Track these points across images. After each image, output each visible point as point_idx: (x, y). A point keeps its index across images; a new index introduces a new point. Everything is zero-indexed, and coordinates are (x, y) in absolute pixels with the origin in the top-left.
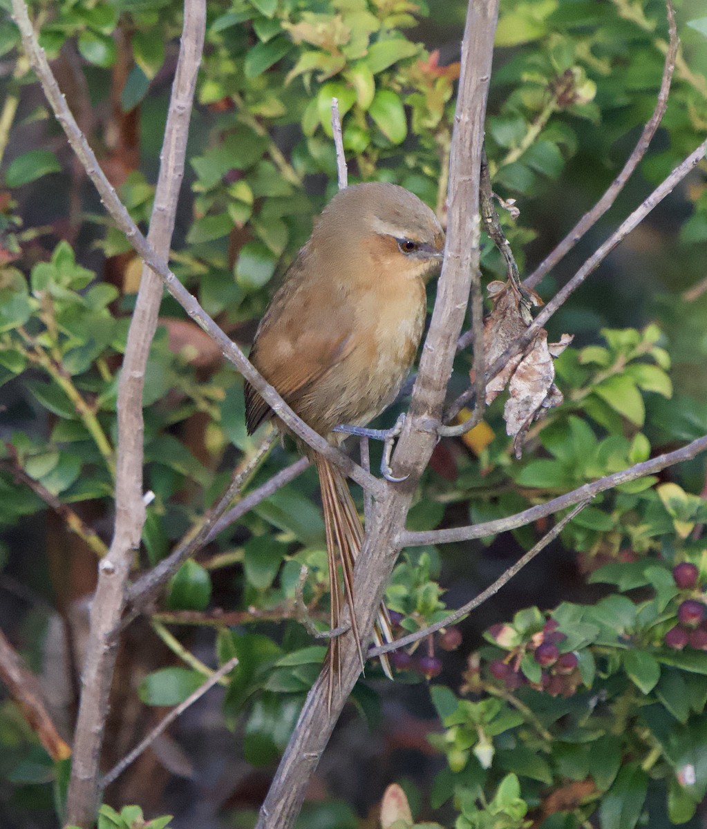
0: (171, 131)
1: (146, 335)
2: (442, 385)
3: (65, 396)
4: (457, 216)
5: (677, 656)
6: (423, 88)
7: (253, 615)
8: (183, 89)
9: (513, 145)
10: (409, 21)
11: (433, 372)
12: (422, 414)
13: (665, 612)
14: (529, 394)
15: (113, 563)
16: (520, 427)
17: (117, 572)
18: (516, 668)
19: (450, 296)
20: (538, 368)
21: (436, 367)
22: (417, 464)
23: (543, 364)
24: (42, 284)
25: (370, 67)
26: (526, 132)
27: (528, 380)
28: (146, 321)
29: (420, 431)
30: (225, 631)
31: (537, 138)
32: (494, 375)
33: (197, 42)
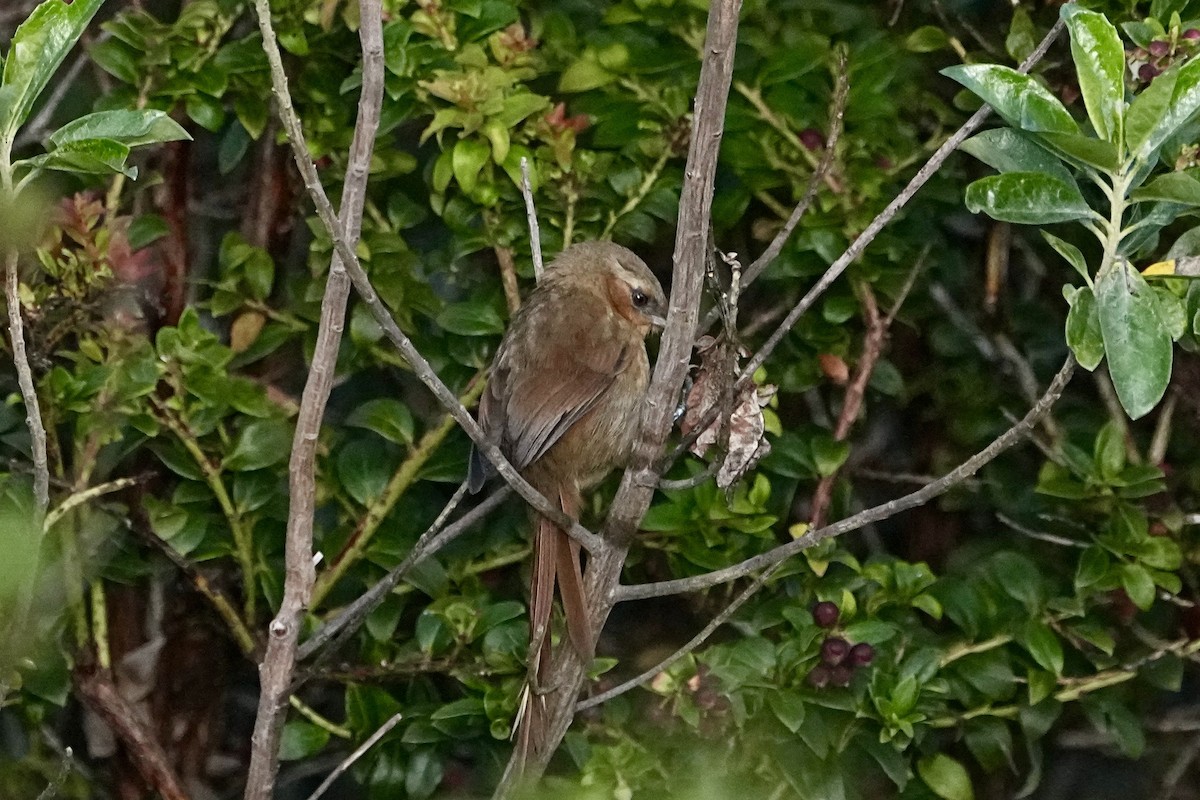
0: (348, 196)
1: (322, 398)
2: (663, 440)
3: (190, 455)
4: (685, 272)
5: (820, 694)
6: (550, 141)
7: (386, 668)
8: (361, 153)
9: (630, 193)
10: (532, 74)
11: (654, 426)
12: (643, 469)
13: (809, 651)
14: (741, 446)
15: (285, 624)
16: (732, 479)
17: (288, 633)
18: (674, 712)
19: (674, 351)
20: (750, 420)
21: (658, 422)
22: (635, 518)
23: (754, 416)
24: (169, 348)
25: (505, 121)
26: (643, 179)
27: (740, 431)
28: (322, 385)
29: (639, 486)
30: (352, 685)
31: (653, 185)
32: (705, 428)
33: (375, 106)
